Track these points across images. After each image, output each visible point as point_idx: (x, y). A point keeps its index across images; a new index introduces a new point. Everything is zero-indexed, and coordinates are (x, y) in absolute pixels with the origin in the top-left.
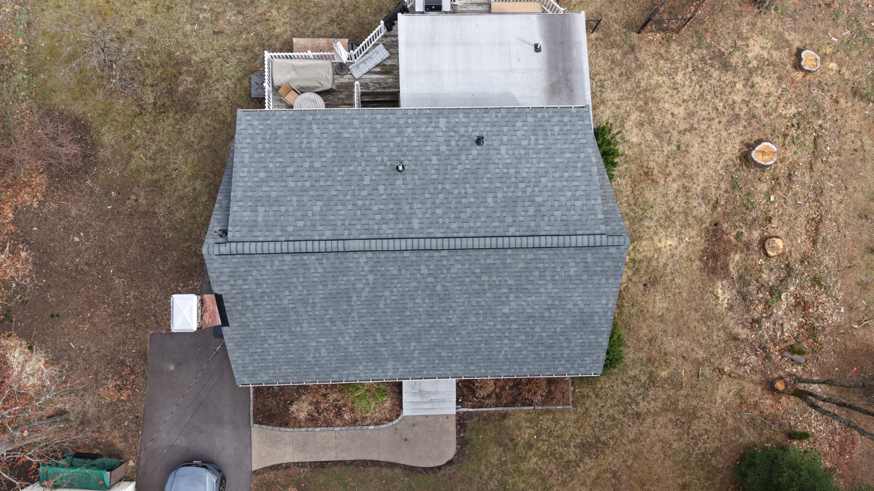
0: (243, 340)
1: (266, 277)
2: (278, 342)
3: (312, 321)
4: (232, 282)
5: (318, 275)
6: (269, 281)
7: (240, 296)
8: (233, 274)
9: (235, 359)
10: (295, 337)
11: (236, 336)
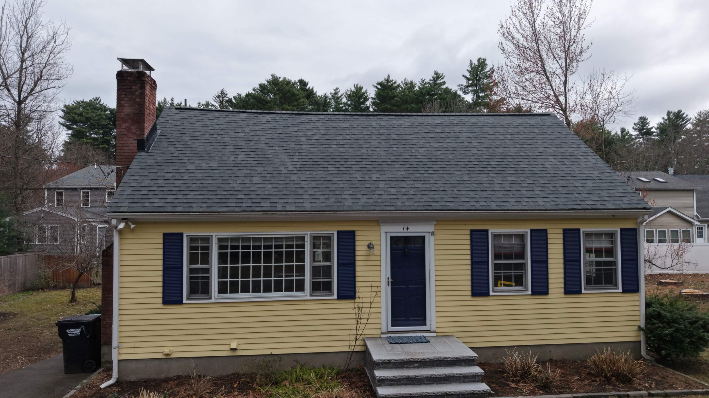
0: (156, 164)
1: (215, 123)
2: (199, 168)
3: (252, 153)
4: (178, 124)
5: (268, 125)
6: (217, 126)
7: (180, 132)
10: (224, 165)
11: (150, 161)
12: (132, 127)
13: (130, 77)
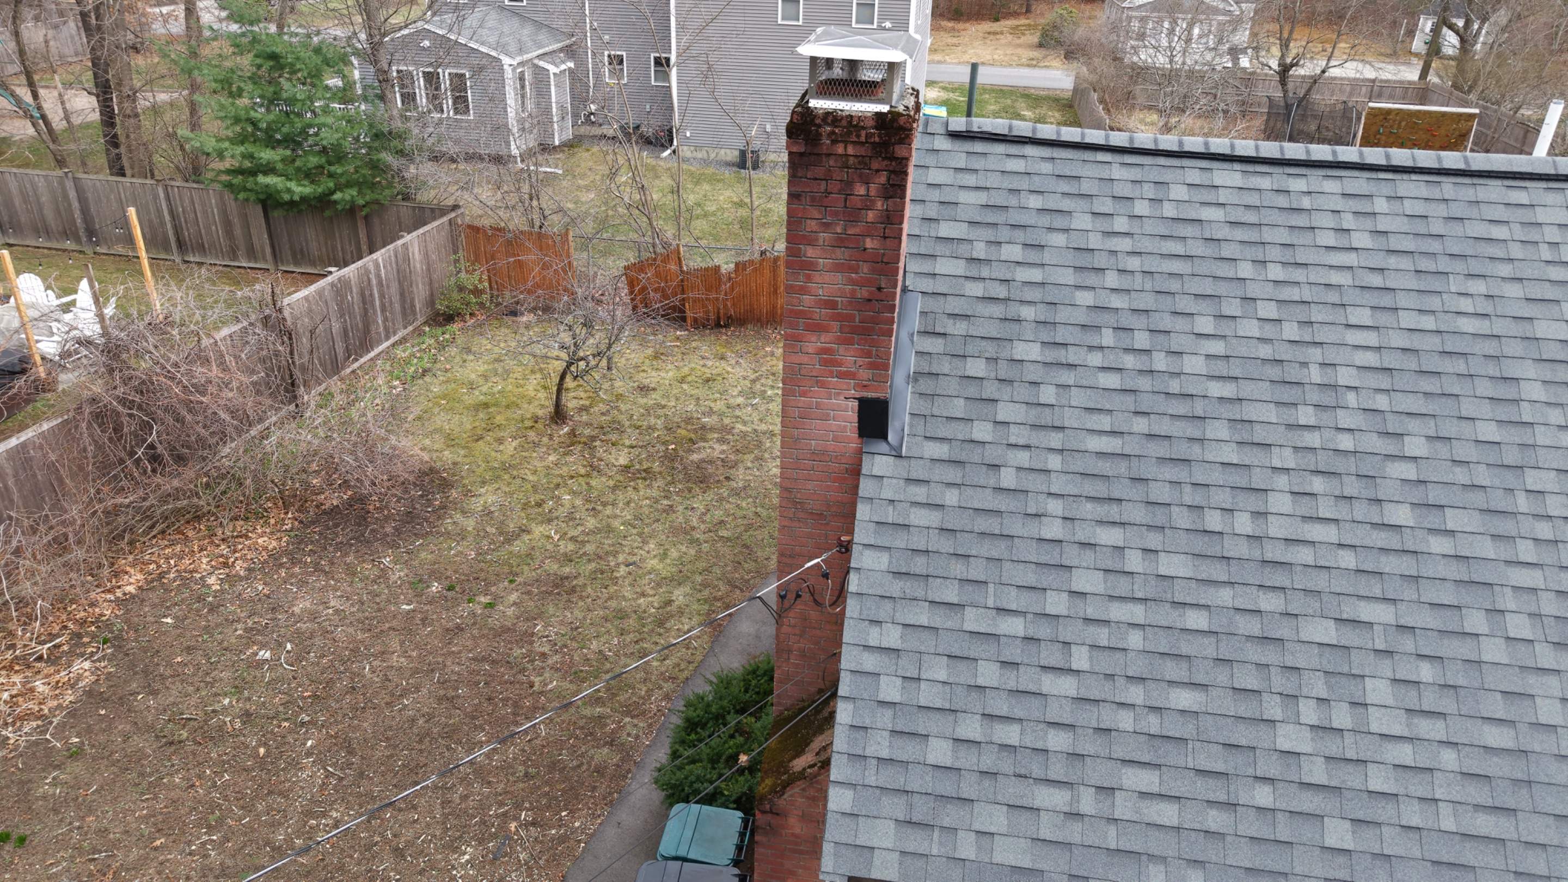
0: (945, 545)
1: (1124, 244)
2: (1122, 586)
3: (1318, 484)
4: (980, 250)
5: (1350, 259)
6: (1134, 263)
7: (997, 310)
8: (991, 217)
9: (870, 662)
10: (1218, 572)
11: (919, 517)
12: (842, 349)
13: (846, 143)
